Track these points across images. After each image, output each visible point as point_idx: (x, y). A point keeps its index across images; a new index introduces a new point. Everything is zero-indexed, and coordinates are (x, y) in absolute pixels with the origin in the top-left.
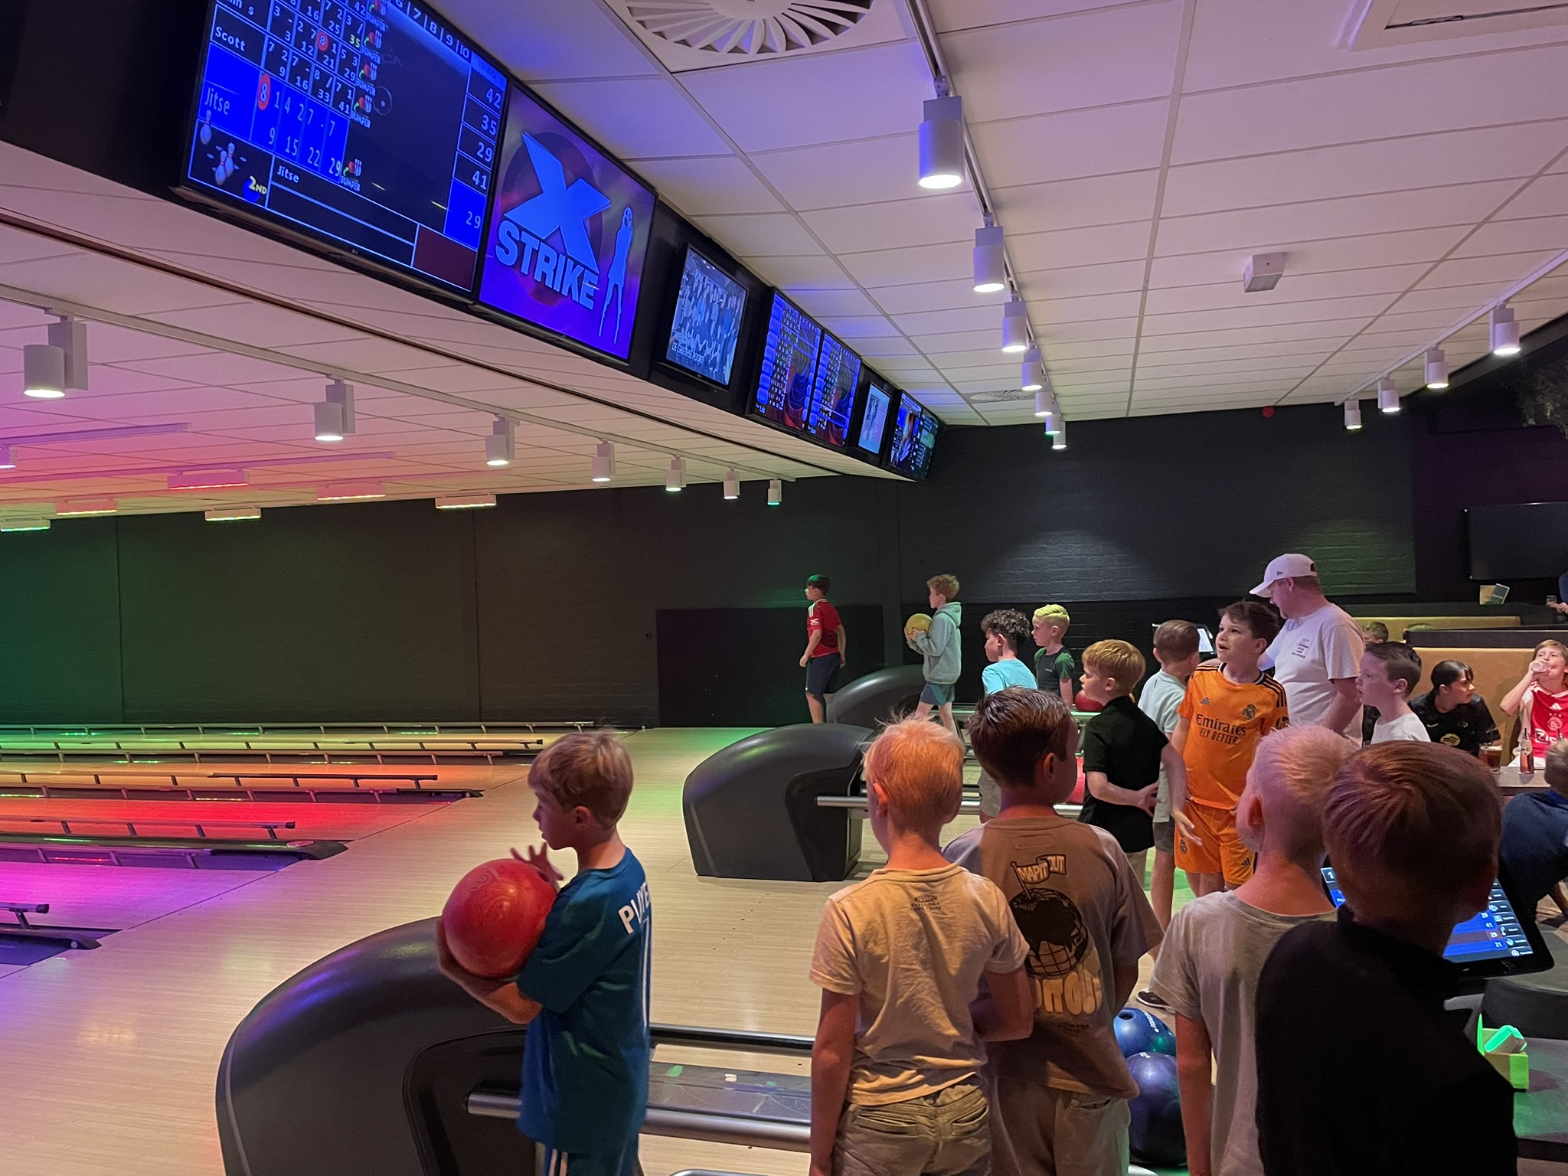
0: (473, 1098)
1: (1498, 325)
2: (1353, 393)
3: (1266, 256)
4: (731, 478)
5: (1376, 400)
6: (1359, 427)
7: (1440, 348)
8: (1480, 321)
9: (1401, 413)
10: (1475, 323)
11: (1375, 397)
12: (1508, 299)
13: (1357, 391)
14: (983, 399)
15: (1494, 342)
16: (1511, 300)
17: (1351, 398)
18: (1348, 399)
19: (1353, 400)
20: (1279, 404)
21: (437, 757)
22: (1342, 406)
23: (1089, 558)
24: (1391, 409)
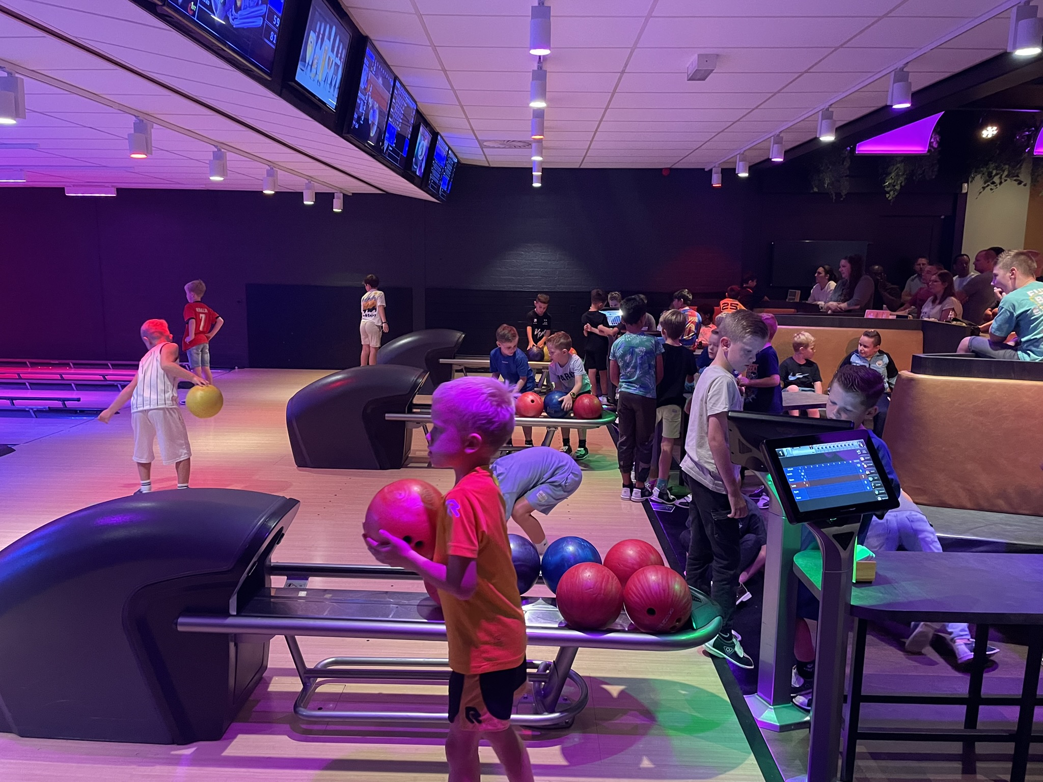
0: (180, 620)
1: (824, 121)
2: (719, 163)
3: (707, 55)
4: (308, 188)
5: (735, 169)
6: (720, 185)
7: (781, 135)
8: (810, 119)
9: (749, 177)
10: (807, 119)
11: (733, 167)
12: (831, 105)
14: (492, 146)
15: (820, 131)
16: (833, 106)
18: (715, 167)
19: (718, 167)
20: (673, 167)
21: (76, 385)
22: (711, 170)
23: (550, 262)
24: (744, 175)
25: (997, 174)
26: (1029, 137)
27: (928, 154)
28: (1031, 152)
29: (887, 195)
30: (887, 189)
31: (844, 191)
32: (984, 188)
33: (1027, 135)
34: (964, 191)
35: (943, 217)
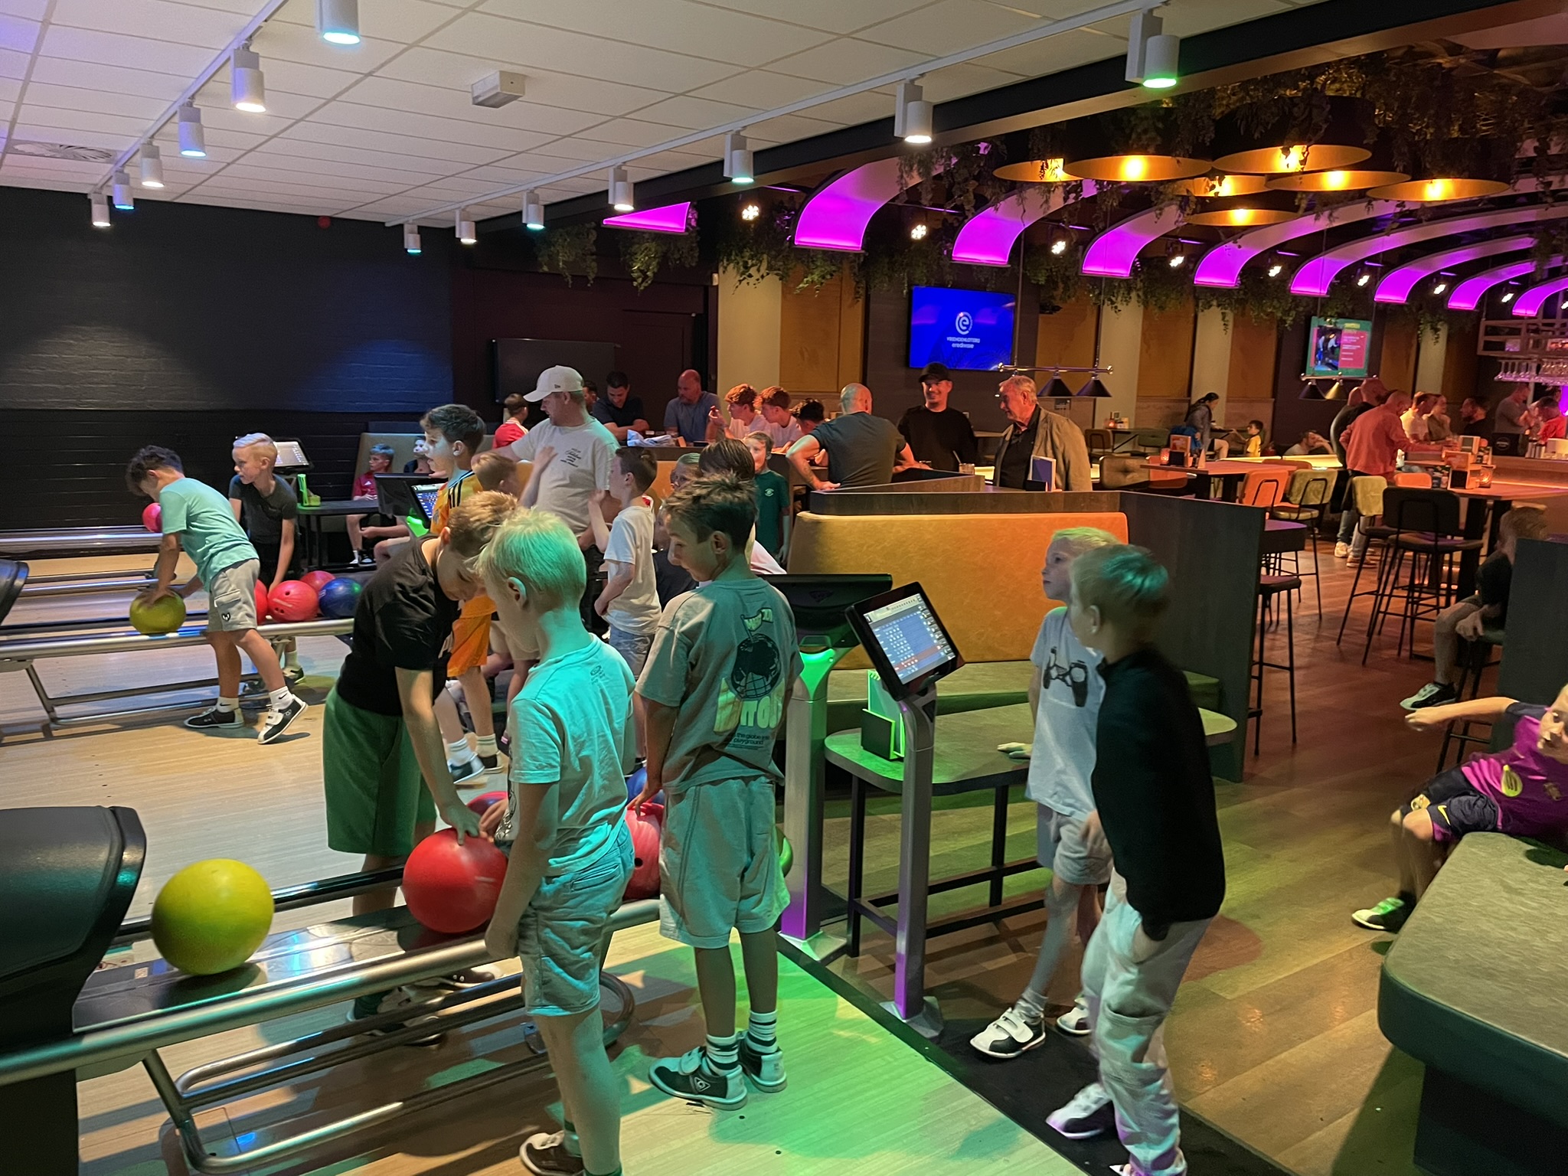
1: (618, 183)
2: (415, 217)
3: (514, 75)
6: (419, 251)
7: (536, 192)
9: (475, 245)
12: (625, 162)
13: (421, 216)
14: (30, 151)
16: (626, 164)
17: (411, 221)
18: (407, 223)
19: (412, 224)
22: (398, 228)
23: (129, 360)
24: (469, 240)
25: (753, 265)
26: (789, 222)
27: (687, 233)
28: (792, 241)
29: (635, 284)
30: (635, 275)
31: (591, 274)
32: (740, 281)
33: (787, 220)
34: (715, 284)
35: (693, 315)
